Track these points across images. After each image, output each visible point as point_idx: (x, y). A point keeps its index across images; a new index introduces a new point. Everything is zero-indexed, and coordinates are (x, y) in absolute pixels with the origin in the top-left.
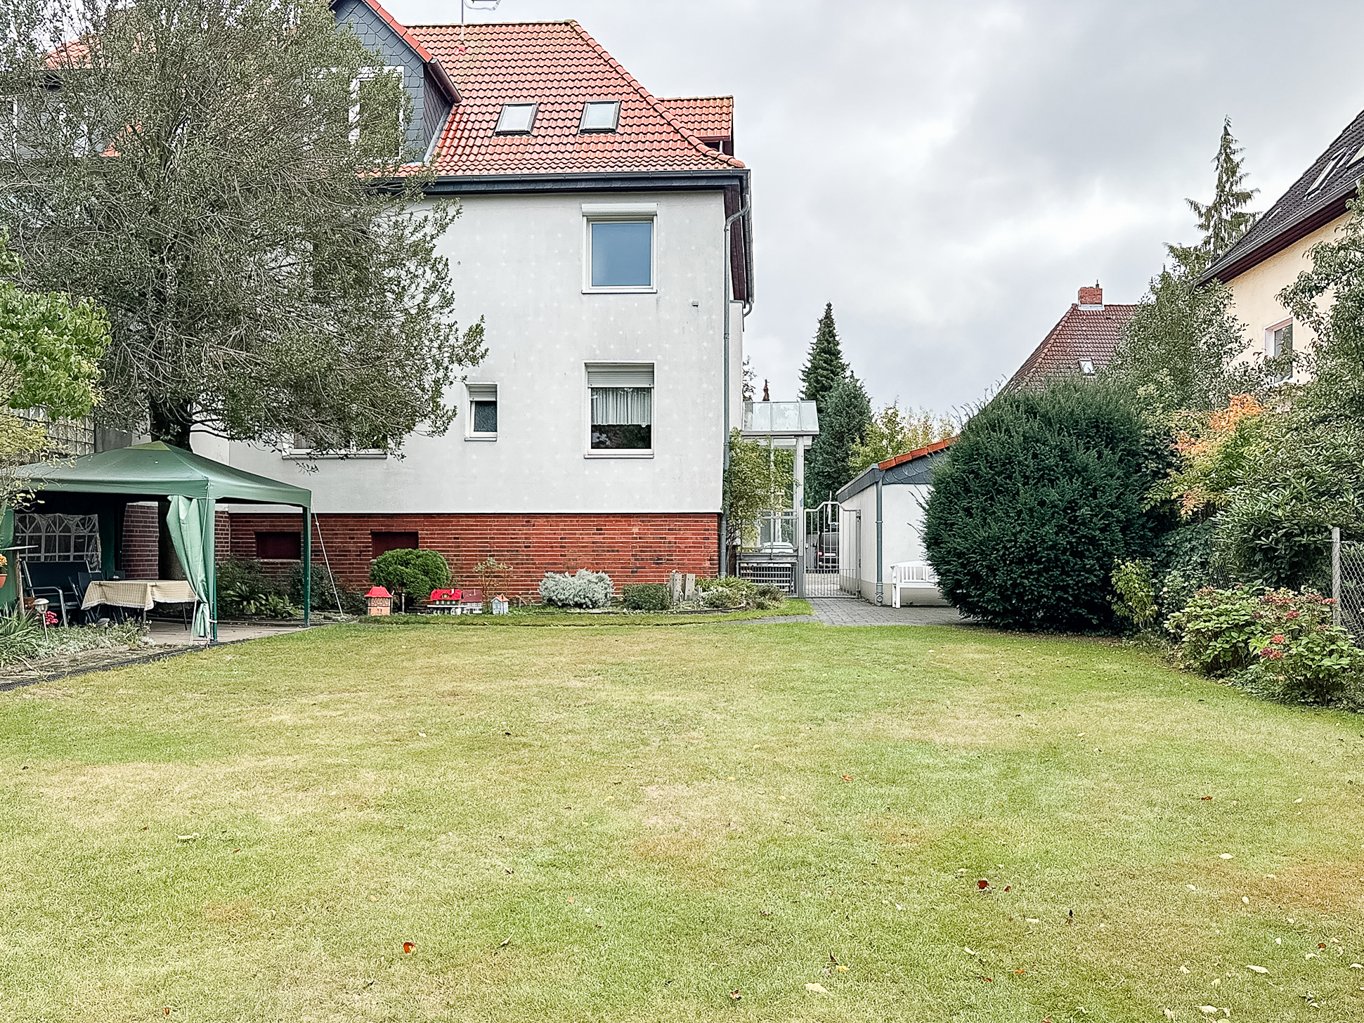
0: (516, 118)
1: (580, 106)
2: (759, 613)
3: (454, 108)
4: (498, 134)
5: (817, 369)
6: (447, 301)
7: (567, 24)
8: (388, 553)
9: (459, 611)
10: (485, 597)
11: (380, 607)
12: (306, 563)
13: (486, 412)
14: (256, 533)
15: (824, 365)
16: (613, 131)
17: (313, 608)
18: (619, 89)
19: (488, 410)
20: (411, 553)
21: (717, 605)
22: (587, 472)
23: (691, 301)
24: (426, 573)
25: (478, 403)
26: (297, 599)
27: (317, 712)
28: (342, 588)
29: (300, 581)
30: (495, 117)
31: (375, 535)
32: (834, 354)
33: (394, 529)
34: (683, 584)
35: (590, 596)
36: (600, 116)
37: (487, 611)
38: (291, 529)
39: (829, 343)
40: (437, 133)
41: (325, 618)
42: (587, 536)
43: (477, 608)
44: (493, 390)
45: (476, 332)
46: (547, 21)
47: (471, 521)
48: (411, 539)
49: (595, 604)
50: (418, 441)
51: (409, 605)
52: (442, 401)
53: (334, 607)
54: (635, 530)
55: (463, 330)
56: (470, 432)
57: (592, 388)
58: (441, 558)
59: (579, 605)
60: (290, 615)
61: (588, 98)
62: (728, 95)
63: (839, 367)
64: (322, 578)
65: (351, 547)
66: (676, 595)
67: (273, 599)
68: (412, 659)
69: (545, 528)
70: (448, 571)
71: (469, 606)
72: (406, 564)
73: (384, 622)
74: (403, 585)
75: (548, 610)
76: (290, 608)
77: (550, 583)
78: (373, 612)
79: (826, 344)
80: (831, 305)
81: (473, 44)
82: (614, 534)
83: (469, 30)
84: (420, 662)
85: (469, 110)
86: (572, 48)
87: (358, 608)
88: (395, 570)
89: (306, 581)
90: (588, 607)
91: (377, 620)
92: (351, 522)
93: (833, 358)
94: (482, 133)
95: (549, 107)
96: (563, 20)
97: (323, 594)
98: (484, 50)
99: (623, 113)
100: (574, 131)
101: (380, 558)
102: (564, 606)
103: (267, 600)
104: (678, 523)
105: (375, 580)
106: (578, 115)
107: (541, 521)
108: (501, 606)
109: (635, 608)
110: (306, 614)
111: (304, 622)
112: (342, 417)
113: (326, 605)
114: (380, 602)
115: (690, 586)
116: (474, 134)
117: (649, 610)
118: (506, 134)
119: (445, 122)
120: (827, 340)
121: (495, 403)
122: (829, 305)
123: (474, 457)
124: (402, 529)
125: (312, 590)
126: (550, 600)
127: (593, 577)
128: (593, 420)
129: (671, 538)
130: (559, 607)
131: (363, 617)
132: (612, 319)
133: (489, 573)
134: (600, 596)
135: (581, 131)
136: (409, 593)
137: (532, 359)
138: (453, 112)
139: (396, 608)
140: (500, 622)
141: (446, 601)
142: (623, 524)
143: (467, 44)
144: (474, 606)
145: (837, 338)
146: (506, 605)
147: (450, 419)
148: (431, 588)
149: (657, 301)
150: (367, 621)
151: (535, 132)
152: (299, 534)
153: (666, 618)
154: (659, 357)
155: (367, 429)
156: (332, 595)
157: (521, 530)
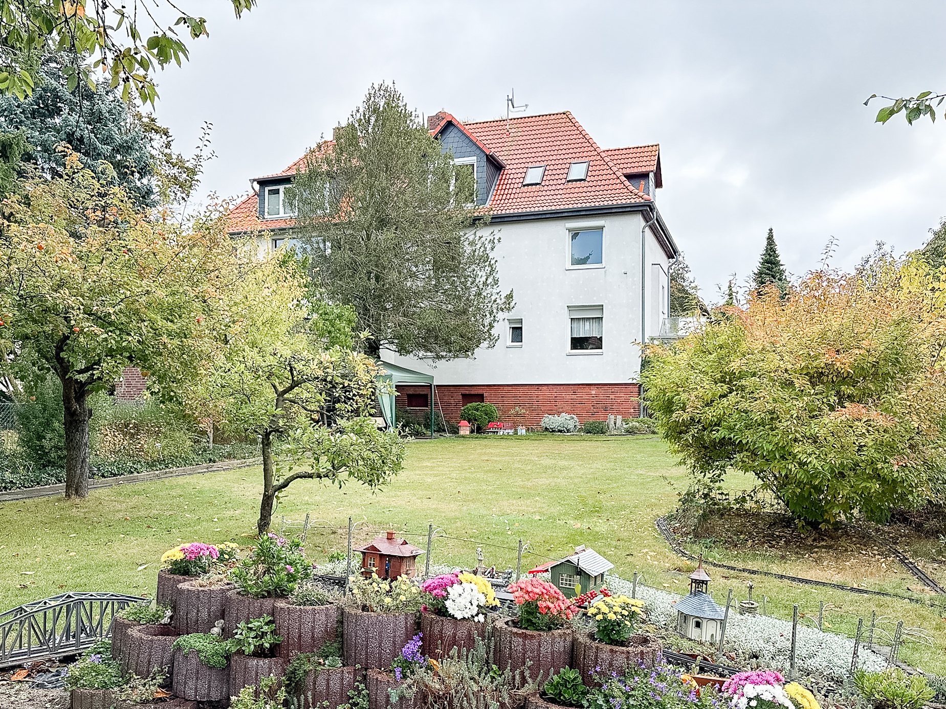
0: (534, 175)
1: (567, 166)
2: (651, 436)
3: (503, 171)
4: (524, 186)
5: (761, 274)
6: (496, 282)
7: (564, 114)
8: (469, 405)
9: (501, 433)
10: (515, 427)
11: (465, 430)
12: (431, 410)
13: (517, 332)
14: (407, 395)
15: (767, 271)
16: (584, 180)
17: (435, 431)
18: (589, 154)
19: (518, 331)
20: (479, 405)
21: (630, 432)
22: (568, 363)
23: (623, 271)
24: (486, 415)
25: (513, 328)
26: (427, 426)
27: (438, 463)
28: (447, 422)
29: (428, 418)
30: (523, 175)
31: (464, 395)
32: (774, 264)
33: (472, 393)
34: (615, 421)
35: (566, 426)
36: (578, 171)
37: (516, 433)
38: (423, 393)
39: (771, 256)
40: (493, 187)
41: (440, 435)
42: (568, 395)
43: (511, 432)
44: (521, 321)
45: (510, 297)
46: (553, 113)
47: (510, 388)
48: (480, 398)
49: (568, 431)
50: (481, 351)
51: (479, 430)
52: (492, 332)
53: (444, 431)
54: (593, 392)
55: (504, 295)
56: (509, 343)
57: (571, 319)
58: (494, 407)
59: (560, 431)
60: (424, 434)
61: (572, 161)
62: (656, 144)
63: (778, 273)
64: (438, 417)
65: (452, 401)
66: (611, 427)
67: (417, 426)
68: (476, 450)
69: (546, 392)
70: (498, 414)
71: (507, 431)
72: (477, 410)
73: (466, 438)
74: (476, 420)
75: (545, 433)
76: (424, 431)
77: (547, 420)
78: (462, 433)
79: (768, 257)
80: (772, 230)
81: (513, 130)
82: (582, 394)
83: (511, 122)
84: (478, 451)
85: (510, 172)
86: (566, 129)
87: (455, 431)
88: (472, 413)
89: (432, 418)
90: (565, 432)
91: (463, 437)
92: (452, 389)
93: (774, 266)
94: (516, 186)
95: (552, 167)
96: (562, 112)
97: (439, 424)
98: (519, 134)
99: (590, 169)
100: (563, 181)
101: (466, 407)
102: (553, 431)
103: (414, 427)
104: (616, 389)
105: (463, 417)
106: (566, 171)
107: (545, 388)
108: (522, 431)
109: (587, 433)
110: (432, 434)
111: (431, 437)
112: (447, 343)
113: (441, 430)
114: (464, 428)
115: (619, 422)
116: (512, 186)
117: (595, 433)
118: (528, 185)
119: (497, 180)
120: (769, 254)
121: (521, 328)
122: (771, 230)
123: (511, 356)
124: (476, 392)
125: (434, 422)
126: (546, 428)
127: (568, 417)
128: (572, 335)
129: (612, 396)
130: (551, 432)
131: (457, 435)
132: (581, 282)
133: (517, 415)
134: (571, 427)
135: (568, 181)
136: (478, 424)
137: (540, 304)
138: (502, 173)
139: (472, 431)
140: (521, 438)
141: (495, 428)
142: (587, 389)
143: (510, 131)
144: (509, 431)
145: (776, 252)
146: (525, 430)
147: (496, 340)
148: (489, 422)
149: (605, 272)
150: (458, 437)
151: (543, 184)
152: (427, 395)
153: (602, 437)
154: (606, 301)
155: (458, 348)
156: (443, 425)
157: (534, 393)
